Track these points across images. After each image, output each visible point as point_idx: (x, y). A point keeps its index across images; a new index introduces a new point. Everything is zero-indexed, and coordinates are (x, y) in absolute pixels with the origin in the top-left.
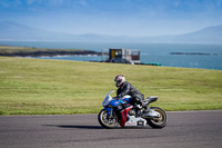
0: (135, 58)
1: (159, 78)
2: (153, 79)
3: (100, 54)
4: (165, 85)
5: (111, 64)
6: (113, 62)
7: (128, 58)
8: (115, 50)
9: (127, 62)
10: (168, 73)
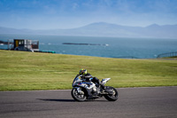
0: (35, 47)
1: (53, 63)
2: (49, 63)
3: (6, 43)
4: (58, 69)
5: (16, 52)
6: (17, 50)
7: (29, 47)
8: (19, 41)
9: (28, 50)
10: (61, 59)
